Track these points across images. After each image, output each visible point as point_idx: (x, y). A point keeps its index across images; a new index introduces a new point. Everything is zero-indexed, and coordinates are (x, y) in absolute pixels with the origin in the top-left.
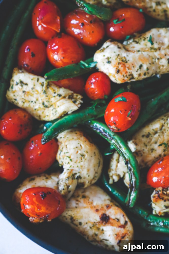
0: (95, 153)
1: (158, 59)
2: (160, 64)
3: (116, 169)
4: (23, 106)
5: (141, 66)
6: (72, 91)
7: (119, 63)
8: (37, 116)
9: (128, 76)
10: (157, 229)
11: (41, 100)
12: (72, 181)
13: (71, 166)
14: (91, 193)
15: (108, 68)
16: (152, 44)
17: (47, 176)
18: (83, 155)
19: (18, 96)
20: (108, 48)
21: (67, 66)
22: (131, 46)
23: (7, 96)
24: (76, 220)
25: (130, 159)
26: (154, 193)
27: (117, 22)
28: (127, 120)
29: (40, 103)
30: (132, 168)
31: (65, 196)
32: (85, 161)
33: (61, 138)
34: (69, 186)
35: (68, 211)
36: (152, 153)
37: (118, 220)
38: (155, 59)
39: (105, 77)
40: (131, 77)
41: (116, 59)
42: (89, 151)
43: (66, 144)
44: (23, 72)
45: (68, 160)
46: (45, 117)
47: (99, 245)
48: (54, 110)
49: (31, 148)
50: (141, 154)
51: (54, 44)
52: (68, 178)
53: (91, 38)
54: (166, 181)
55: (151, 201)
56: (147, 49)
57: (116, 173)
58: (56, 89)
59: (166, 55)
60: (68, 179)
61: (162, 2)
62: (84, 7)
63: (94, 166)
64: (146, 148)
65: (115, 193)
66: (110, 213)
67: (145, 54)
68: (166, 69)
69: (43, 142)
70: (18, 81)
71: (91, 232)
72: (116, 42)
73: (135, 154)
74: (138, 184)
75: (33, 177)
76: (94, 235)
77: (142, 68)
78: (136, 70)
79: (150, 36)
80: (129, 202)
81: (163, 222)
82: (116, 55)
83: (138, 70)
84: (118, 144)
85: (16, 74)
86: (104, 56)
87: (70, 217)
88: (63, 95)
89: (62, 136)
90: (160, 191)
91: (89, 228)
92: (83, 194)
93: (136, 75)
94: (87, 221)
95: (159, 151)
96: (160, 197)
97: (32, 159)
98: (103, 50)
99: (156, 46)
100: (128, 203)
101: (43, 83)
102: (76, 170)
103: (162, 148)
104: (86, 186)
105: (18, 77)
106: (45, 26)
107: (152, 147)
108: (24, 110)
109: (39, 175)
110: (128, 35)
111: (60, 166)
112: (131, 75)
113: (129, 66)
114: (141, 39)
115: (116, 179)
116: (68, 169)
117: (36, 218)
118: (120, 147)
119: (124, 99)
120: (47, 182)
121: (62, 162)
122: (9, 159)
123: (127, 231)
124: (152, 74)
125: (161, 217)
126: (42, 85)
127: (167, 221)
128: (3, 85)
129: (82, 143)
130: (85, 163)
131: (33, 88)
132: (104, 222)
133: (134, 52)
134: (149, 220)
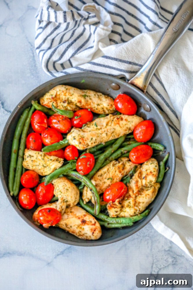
0: (74, 188)
1: (101, 134)
2: (102, 136)
3: (86, 195)
4: (32, 168)
5: (92, 139)
6: (57, 157)
7: (80, 139)
8: (41, 173)
10: (113, 226)
11: (42, 164)
12: (63, 204)
13: (62, 196)
14: (75, 210)
15: (74, 142)
16: (97, 126)
17: (50, 204)
18: (67, 190)
19: (29, 163)
20: (74, 132)
21: (53, 144)
22: (86, 129)
23: (23, 164)
24: (69, 225)
25: (92, 188)
26: (108, 204)
27: (77, 118)
28: (87, 167)
29: (41, 166)
30: (94, 192)
31: (60, 212)
33: (55, 183)
34: (62, 206)
35: (64, 220)
36: (104, 184)
37: (91, 222)
38: (99, 134)
39: (74, 147)
40: (87, 145)
41: (78, 137)
42: (70, 187)
43: (58, 185)
44: (30, 151)
45: (60, 193)
46: (45, 173)
47: (83, 237)
48: (49, 168)
49: (40, 191)
50: (98, 185)
51: (45, 134)
52: (61, 202)
53: (64, 128)
54: (113, 197)
55: (107, 209)
56: (94, 130)
57: (86, 197)
58: (49, 157)
59: (105, 131)
61: (101, 104)
62: (58, 111)
63: (74, 195)
64: (101, 182)
65: (88, 209)
66: (86, 218)
67: (93, 132)
68: (106, 139)
69: (45, 184)
70: (28, 155)
71: (77, 231)
72: (78, 129)
74: (98, 201)
75: (43, 205)
76: (79, 232)
77: (93, 140)
78: (90, 141)
79: (95, 123)
80: (96, 212)
81: (116, 220)
82: (78, 135)
84: (85, 181)
85: (27, 152)
86: (72, 136)
87: (64, 224)
88: (53, 159)
89: (55, 182)
91: (76, 228)
92: (71, 211)
93: (90, 144)
94: (74, 224)
95: (108, 182)
96: (112, 207)
98: (71, 134)
99: (99, 127)
101: (42, 154)
102: (65, 197)
103: (110, 180)
104: (71, 206)
105: (28, 153)
106: (39, 125)
107: (104, 181)
108: (33, 171)
109: (45, 204)
110: (84, 124)
111: (56, 197)
112: (87, 144)
113: (86, 139)
114: (91, 125)
115: (87, 201)
116: (60, 198)
117: (47, 224)
118: (86, 182)
119: (85, 157)
121: (57, 195)
123: (96, 227)
124: (99, 142)
125: (114, 218)
126: (41, 155)
127: (118, 220)
128: (20, 160)
129: (66, 183)
130: (69, 193)
131: (36, 158)
132: (84, 224)
133: (87, 132)
134: (108, 220)
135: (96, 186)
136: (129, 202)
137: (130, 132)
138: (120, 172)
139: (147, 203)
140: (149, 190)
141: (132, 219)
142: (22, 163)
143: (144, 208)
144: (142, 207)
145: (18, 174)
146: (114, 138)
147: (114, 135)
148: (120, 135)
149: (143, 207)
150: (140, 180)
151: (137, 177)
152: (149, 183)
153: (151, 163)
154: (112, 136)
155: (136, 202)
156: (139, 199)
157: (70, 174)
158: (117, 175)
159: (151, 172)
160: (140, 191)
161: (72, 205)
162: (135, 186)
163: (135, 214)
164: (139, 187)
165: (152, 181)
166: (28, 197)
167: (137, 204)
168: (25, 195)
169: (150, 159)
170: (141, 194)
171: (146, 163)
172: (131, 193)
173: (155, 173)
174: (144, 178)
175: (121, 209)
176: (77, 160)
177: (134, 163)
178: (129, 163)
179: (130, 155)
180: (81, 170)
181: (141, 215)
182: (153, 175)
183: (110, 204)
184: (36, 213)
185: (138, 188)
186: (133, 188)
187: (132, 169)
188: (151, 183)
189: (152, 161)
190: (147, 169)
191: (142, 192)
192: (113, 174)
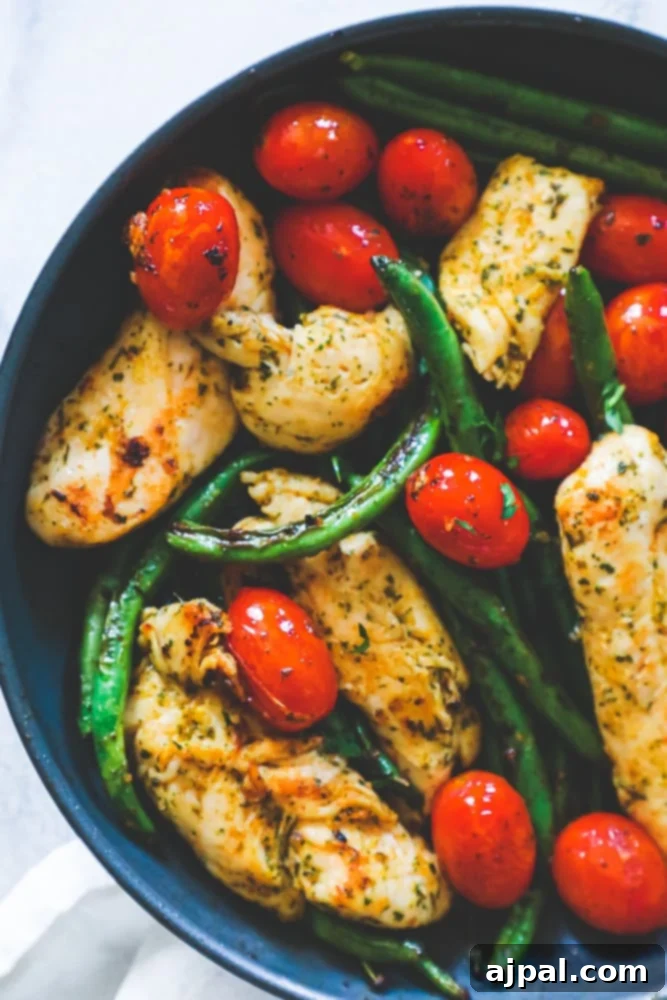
0: (340, 424)
1: (630, 626)
2: (616, 632)
3: (287, 491)
4: (487, 205)
5: (608, 569)
6: (535, 355)
7: (618, 500)
8: (454, 251)
9: (579, 527)
10: (94, 623)
11: (506, 262)
12: (253, 351)
13: (301, 347)
14: (214, 413)
15: (603, 465)
17: (268, 278)
18: (334, 385)
19: (519, 189)
21: (607, 339)
23: (516, 157)
24: (131, 364)
25: (321, 529)
26: (215, 609)
28: (446, 519)
29: (495, 256)
30: (293, 537)
31: (207, 327)
32: (316, 391)
33: (387, 321)
34: (239, 341)
35: (160, 340)
36: (336, 604)
37: (129, 495)
38: (631, 616)
39: (576, 459)
40: (576, 537)
41: (631, 491)
42: (346, 405)
43: (371, 336)
44: (591, 205)
45: (321, 339)
46: (452, 272)
47: (49, 435)
48: (473, 300)
49: (356, 230)
50: (336, 569)
52: (264, 340)
54: (252, 644)
55: (187, 598)
56: (660, 591)
57: (278, 491)
58: (539, 307)
59: (643, 649)
60: (261, 337)
63: (301, 422)
64: (353, 588)
65: (212, 491)
66: (152, 470)
67: (647, 584)
68: (599, 653)
69: (380, 261)
70: (563, 191)
71: (91, 409)
73: (334, 551)
74: (244, 555)
75: (264, 234)
76: (81, 421)
77: (604, 573)
78: (598, 554)
80: (184, 531)
81: (120, 638)
82: (644, 492)
83: (598, 559)
84: (370, 495)
85: (584, 187)
86: (641, 455)
87: (139, 344)
88: (521, 328)
89: (393, 324)
90: (220, 627)
91: (104, 402)
92: (212, 388)
93: (581, 553)
94: (127, 396)
95: (344, 629)
96: (198, 625)
97: (323, 231)
98: (656, 453)
100: (182, 526)
101: (559, 267)
102: (290, 364)
103: (354, 638)
104: (237, 395)
105: (579, 193)
107: (355, 604)
108: (473, 210)
109: (272, 252)
111: (302, 316)
112: (582, 540)
113: (610, 532)
115: (257, 492)
116: (291, 339)
117: (143, 233)
118: (360, 501)
119: (510, 512)
120: (249, 275)
121: (313, 323)
122: (326, 157)
123: (95, 522)
124: (583, 607)
125: (136, 632)
126: (552, 264)
127: (120, 650)
128: (549, 146)
129: (371, 382)
130: (309, 391)
131: (541, 235)
132: (123, 451)
133: (652, 549)
134: (124, 596)
135: (336, 558)
136: (210, 733)
137: (622, 794)
138: (396, 705)
139: (194, 833)
140: (269, 857)
141: (113, 734)
142: (527, 152)
143: (167, 809)
144: (176, 798)
145: (467, 122)
146: (598, 699)
147: (614, 700)
148: (613, 733)
149: (171, 806)
150: (329, 810)
151: (353, 798)
152: (306, 864)
153: (425, 891)
154: (610, 691)
155: (207, 769)
156: (220, 791)
157: (423, 417)
158: (383, 686)
159: (365, 882)
160: (268, 807)
161: (242, 398)
162: (302, 782)
163: (139, 758)
164: (292, 804)
165: (314, 882)
166: (321, 152)
167: (193, 774)
168: (332, 136)
169: (451, 887)
170: (246, 806)
171: (429, 857)
172: (264, 748)
173: (357, 905)
174: (339, 836)
175: (182, 678)
176: (502, 467)
177: (440, 789)
178: (445, 763)
179: (486, 775)
180: (434, 481)
181: (129, 790)
182: (349, 893)
183: (215, 619)
184: (225, 191)
185: (287, 796)
186: (293, 765)
187: (405, 774)
188: (306, 874)
189: (434, 898)
190: (391, 863)
191: (260, 817)
192: (391, 662)
